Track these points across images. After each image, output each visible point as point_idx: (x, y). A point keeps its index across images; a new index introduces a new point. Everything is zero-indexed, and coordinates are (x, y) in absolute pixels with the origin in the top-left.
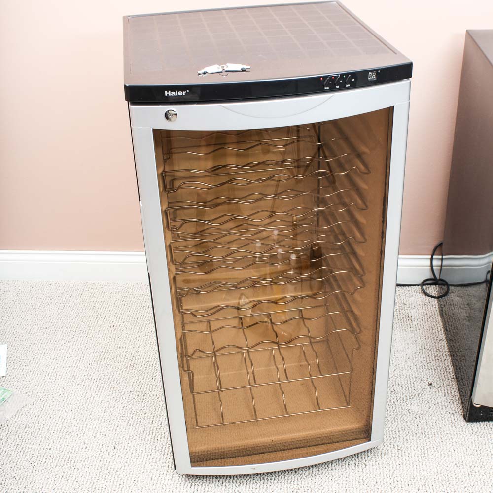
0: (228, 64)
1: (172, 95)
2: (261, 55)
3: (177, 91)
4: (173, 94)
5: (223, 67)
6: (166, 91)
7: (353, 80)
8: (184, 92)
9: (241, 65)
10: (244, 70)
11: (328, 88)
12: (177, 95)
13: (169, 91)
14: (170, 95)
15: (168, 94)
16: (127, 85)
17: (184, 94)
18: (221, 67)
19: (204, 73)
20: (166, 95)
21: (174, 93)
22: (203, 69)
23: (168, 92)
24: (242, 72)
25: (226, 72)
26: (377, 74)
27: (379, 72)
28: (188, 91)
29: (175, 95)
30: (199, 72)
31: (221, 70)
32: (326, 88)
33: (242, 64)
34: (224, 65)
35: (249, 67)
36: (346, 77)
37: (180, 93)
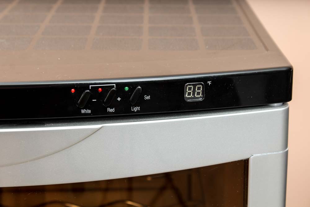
7: (148, 98)
11: (89, 111)
26: (206, 87)
27: (209, 83)
32: (83, 111)
36: (131, 90)
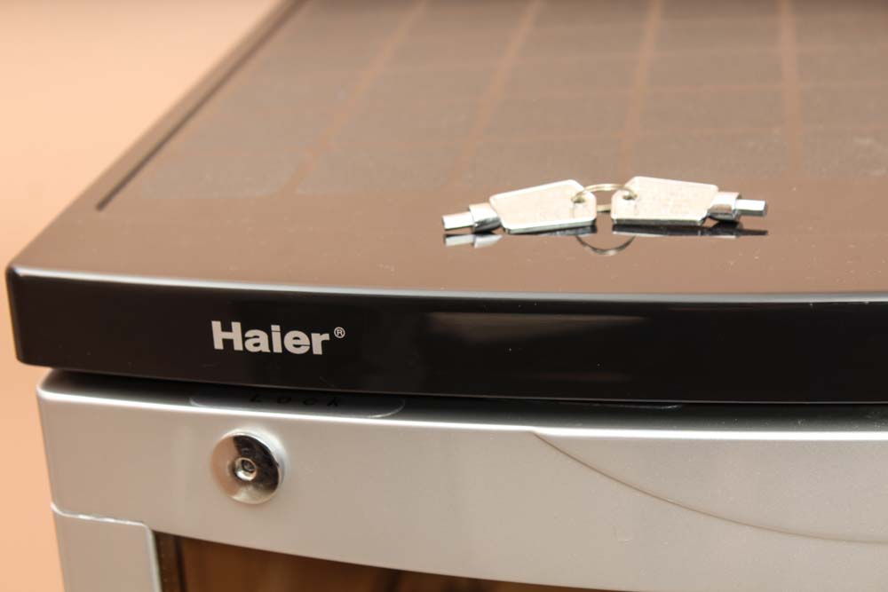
0: (638, 184)
1: (250, 346)
2: (868, 142)
3: (275, 328)
4: (258, 341)
5: (604, 198)
6: (216, 325)
8: (318, 339)
9: (713, 188)
10: (725, 224)
12: (277, 349)
13: (236, 326)
14: (238, 346)
15: (228, 343)
16: (22, 271)
17: (318, 350)
18: (590, 198)
19: (483, 229)
20: (218, 345)
21: (263, 336)
22: (485, 199)
23: (226, 328)
24: (713, 231)
25: (623, 226)
28: (340, 332)
29: (264, 348)
30: (451, 221)
31: (586, 214)
33: (722, 189)
34: (607, 187)
35: (757, 205)
37: (298, 342)
